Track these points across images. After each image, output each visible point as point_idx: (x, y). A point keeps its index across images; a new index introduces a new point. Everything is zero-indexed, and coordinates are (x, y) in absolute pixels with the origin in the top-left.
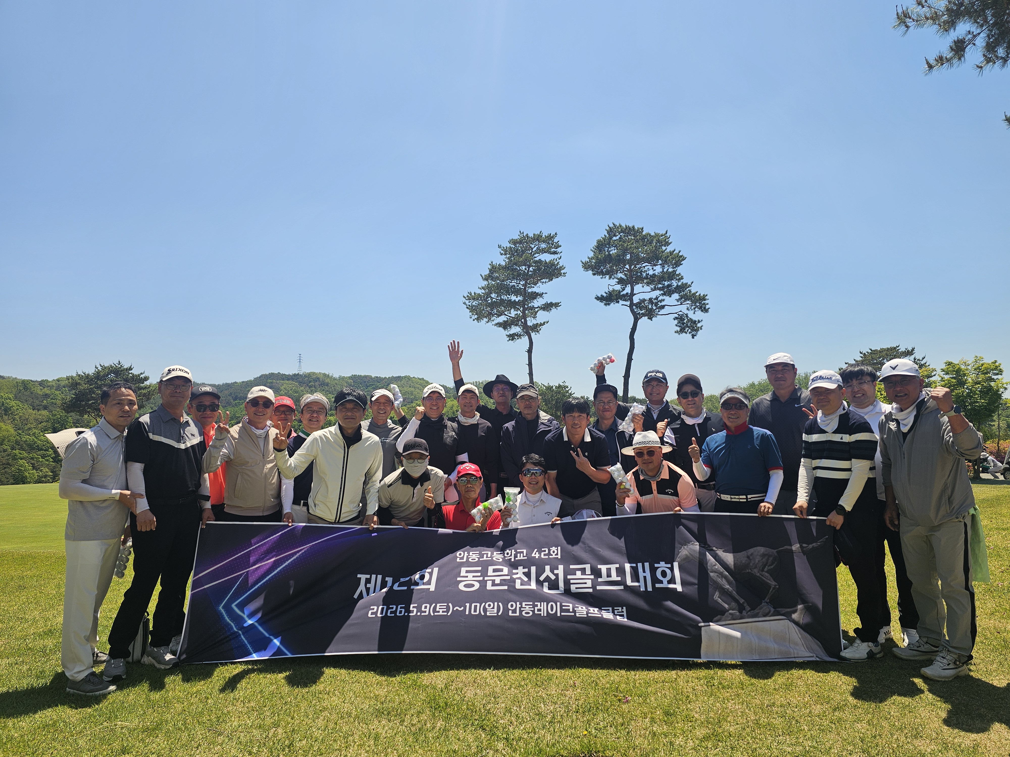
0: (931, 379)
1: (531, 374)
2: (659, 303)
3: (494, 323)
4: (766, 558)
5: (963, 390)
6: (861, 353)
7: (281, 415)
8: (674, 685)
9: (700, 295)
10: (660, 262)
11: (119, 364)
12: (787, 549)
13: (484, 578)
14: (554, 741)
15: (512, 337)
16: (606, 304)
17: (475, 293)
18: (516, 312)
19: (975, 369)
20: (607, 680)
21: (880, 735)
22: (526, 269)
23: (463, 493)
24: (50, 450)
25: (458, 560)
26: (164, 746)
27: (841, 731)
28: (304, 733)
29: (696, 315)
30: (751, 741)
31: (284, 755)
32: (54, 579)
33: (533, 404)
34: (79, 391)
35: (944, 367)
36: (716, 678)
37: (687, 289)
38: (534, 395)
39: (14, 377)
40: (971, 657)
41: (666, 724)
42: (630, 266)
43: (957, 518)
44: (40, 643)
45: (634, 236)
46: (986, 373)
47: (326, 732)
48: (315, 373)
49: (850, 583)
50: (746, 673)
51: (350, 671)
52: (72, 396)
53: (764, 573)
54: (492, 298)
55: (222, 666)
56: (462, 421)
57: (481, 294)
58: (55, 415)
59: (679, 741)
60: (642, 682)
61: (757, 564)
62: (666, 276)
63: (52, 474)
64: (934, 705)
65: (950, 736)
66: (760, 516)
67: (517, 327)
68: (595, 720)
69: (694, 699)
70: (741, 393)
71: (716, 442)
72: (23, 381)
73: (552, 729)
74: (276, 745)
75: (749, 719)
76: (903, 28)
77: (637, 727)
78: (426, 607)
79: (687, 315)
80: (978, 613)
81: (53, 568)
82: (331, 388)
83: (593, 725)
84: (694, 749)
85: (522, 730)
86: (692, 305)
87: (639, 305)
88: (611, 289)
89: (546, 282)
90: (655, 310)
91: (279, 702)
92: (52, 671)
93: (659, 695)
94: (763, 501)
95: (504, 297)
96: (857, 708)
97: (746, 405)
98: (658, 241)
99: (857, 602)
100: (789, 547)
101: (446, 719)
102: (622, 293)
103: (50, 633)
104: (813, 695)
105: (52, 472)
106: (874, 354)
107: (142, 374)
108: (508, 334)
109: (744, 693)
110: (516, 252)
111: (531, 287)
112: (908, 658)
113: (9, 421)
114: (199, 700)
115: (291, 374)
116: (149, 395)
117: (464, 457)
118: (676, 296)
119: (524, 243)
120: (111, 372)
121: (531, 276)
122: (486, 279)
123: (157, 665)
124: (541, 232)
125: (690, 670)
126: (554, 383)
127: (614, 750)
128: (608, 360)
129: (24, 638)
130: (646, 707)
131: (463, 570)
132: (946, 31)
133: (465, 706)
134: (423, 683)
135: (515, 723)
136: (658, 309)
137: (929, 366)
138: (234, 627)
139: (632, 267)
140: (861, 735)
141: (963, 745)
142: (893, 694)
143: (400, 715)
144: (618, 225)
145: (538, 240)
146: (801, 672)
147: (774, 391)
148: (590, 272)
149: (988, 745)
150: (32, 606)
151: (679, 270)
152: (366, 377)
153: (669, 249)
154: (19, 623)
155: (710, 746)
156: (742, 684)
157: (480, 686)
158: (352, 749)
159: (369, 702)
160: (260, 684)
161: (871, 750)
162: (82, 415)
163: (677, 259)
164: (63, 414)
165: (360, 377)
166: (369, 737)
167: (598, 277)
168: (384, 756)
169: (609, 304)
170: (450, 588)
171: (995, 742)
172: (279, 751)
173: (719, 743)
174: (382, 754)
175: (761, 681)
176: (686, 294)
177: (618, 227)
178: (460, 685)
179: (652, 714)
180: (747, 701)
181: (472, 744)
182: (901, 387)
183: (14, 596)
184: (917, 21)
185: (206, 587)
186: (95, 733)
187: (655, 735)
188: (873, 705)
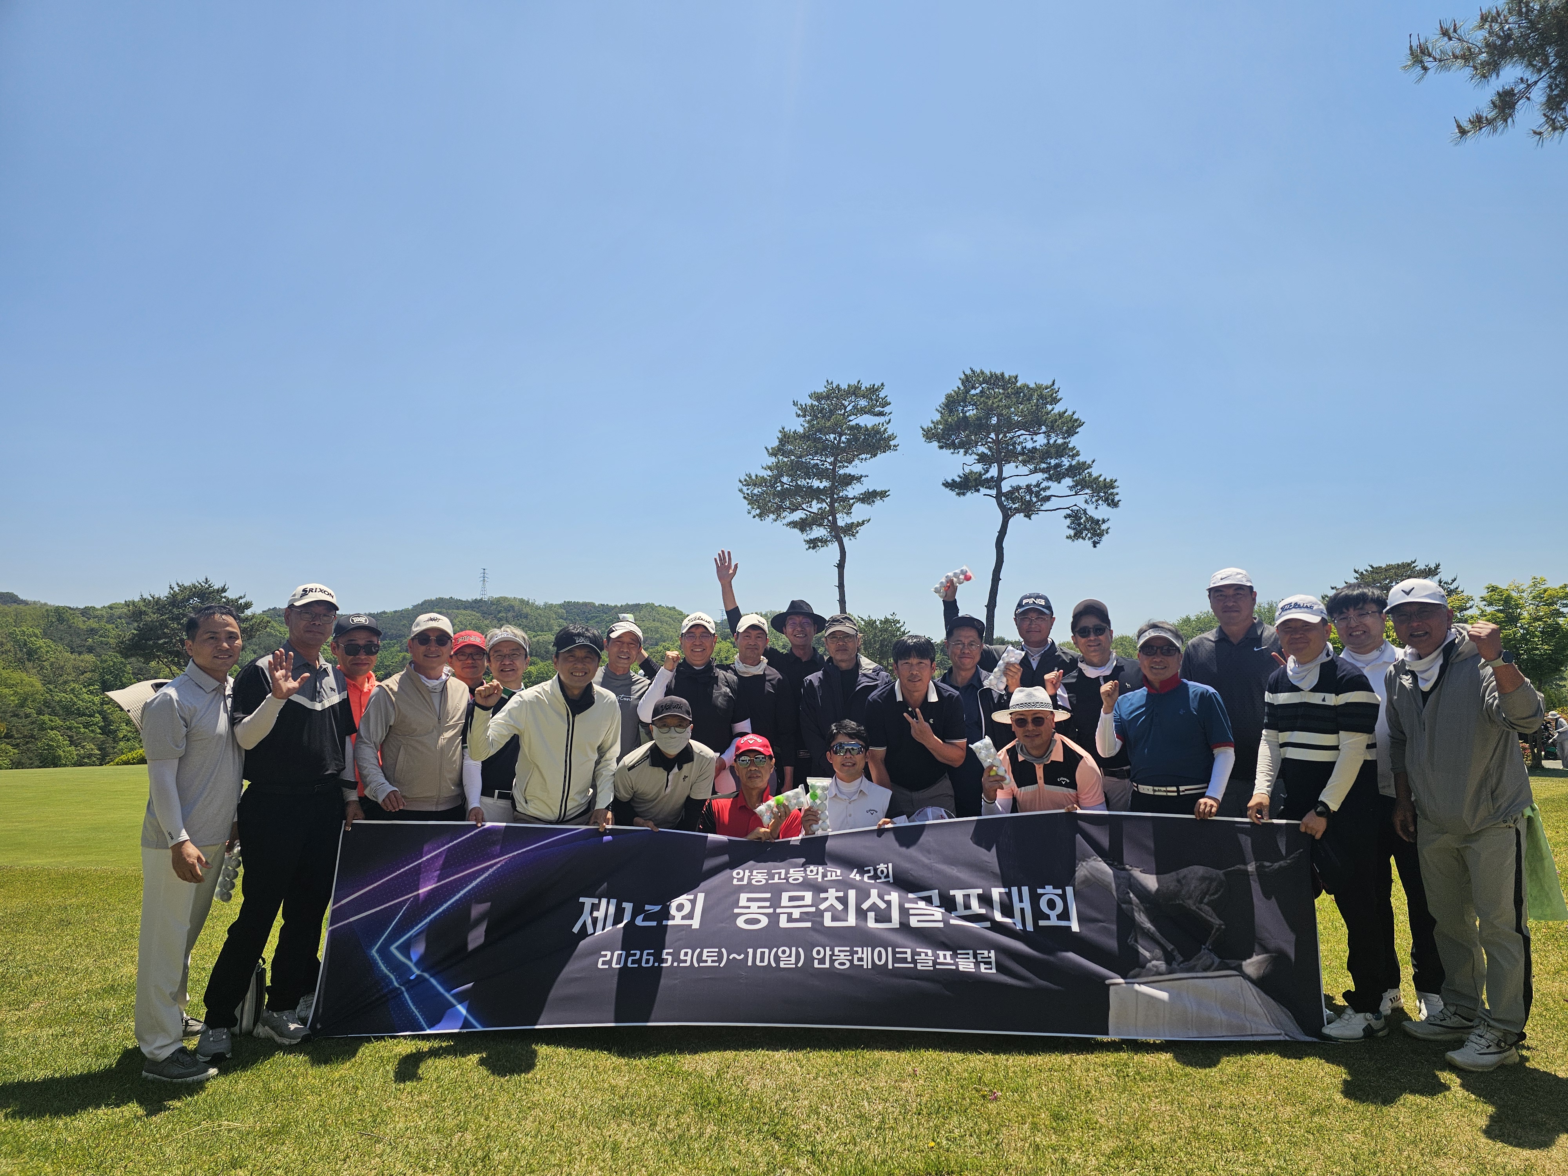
0: (1465, 612)
1: (842, 602)
2: (1042, 492)
3: (785, 521)
4: (1207, 882)
5: (1514, 629)
6: (1356, 572)
7: (466, 660)
8: (1067, 1075)
9: (1105, 480)
10: (1044, 428)
11: (206, 583)
12: (1239, 870)
13: (775, 910)
14: (884, 1156)
15: (813, 544)
16: (958, 494)
17: (756, 476)
18: (819, 506)
19: (1534, 598)
20: (965, 1066)
21: (1382, 1152)
22: (835, 439)
23: (744, 779)
24: (97, 715)
25: (735, 882)
26: (294, 1157)
27: (1323, 1144)
28: (506, 1141)
29: (1100, 511)
30: (1185, 1159)
31: (476, 1172)
32: (114, 910)
33: (850, 645)
34: (144, 625)
35: (1484, 593)
36: (1131, 1065)
37: (1086, 472)
38: (852, 632)
39: (43, 602)
40: (1523, 1036)
41: (1055, 1133)
42: (997, 436)
43: (1505, 822)
44: (97, 1005)
45: (1003, 389)
46: (1551, 604)
47: (539, 1140)
48: (506, 598)
49: (1337, 924)
50: (1177, 1058)
51: (572, 1050)
52: (133, 631)
53: (1202, 905)
54: (783, 484)
55: (377, 1041)
56: (740, 670)
57: (766, 476)
58: (106, 661)
59: (1075, 1158)
60: (1018, 1069)
61: (1193, 891)
62: (1053, 450)
63: (99, 753)
64: (1466, 1107)
65: (1489, 1154)
66: (1198, 819)
67: (822, 529)
68: (947, 1126)
69: (1099, 1095)
70: (1169, 630)
71: (1132, 704)
72: (57, 609)
73: (880, 1139)
74: (464, 1157)
75: (1182, 1125)
76: (1419, 69)
77: (1010, 1137)
78: (686, 954)
79: (1085, 511)
80: (1535, 970)
81: (111, 895)
82: (532, 621)
83: (943, 1133)
84: (1098, 1169)
85: (836, 1140)
86: (1093, 496)
87: (1010, 495)
88: (967, 471)
89: (866, 459)
90: (1036, 502)
91: (465, 1094)
92: (119, 1046)
93: (1045, 1090)
94: (1203, 795)
95: (802, 482)
96: (1348, 1111)
97: (1178, 649)
98: (1041, 396)
99: (1347, 954)
100: (1242, 867)
101: (720, 1123)
102: (984, 477)
103: (112, 990)
104: (1280, 1091)
105: (99, 749)
106: (1376, 573)
107: (241, 598)
108: (808, 539)
109: (1174, 1088)
110: (821, 412)
111: (844, 466)
112: (1425, 1036)
113: (35, 670)
114: (344, 1090)
115: (470, 600)
116: (251, 630)
117: (745, 725)
118: (1068, 481)
119: (833, 398)
120: (194, 595)
121: (844, 450)
122: (774, 454)
123: (277, 1038)
124: (859, 382)
125: (1092, 1053)
126: (878, 616)
127: (976, 1171)
128: (962, 577)
129: (74, 997)
130: (1024, 1107)
131: (743, 898)
132: (1485, 77)
133: (748, 1104)
134: (683, 1069)
135: (825, 1129)
136: (1041, 501)
137: (1462, 592)
138: (394, 980)
139: (1001, 436)
140: (1354, 1150)
141: (1509, 1167)
142: (1403, 1090)
143: (650, 1116)
144: (979, 371)
145: (854, 394)
146: (1262, 1057)
147: (1220, 627)
148: (935, 444)
149: (1548, 1166)
150: (83, 951)
151: (1073, 441)
152: (585, 604)
153: (1058, 408)
154: (64, 975)
155: (1123, 1166)
156: (1171, 1075)
157: (769, 1074)
158: (578, 1164)
159: (602, 1095)
160: (436, 1067)
161: (1368, 1172)
162: (147, 662)
163: (1070, 425)
164: (120, 659)
165: (576, 604)
166: (604, 1147)
167: (947, 452)
168: (627, 1174)
169: (964, 494)
170: (724, 925)
171: (1557, 1162)
172: (467, 1165)
173: (1137, 1161)
174: (624, 1173)
175: (1200, 1070)
176: (1083, 479)
177: (978, 375)
178: (740, 1072)
179: (1033, 1117)
180: (1178, 1099)
181: (760, 1160)
182: (1420, 622)
183: (53, 936)
184: (1440, 61)
185: (352, 919)
186: (190, 1137)
187: (1039, 1149)
188: (1372, 1108)
